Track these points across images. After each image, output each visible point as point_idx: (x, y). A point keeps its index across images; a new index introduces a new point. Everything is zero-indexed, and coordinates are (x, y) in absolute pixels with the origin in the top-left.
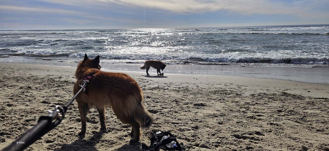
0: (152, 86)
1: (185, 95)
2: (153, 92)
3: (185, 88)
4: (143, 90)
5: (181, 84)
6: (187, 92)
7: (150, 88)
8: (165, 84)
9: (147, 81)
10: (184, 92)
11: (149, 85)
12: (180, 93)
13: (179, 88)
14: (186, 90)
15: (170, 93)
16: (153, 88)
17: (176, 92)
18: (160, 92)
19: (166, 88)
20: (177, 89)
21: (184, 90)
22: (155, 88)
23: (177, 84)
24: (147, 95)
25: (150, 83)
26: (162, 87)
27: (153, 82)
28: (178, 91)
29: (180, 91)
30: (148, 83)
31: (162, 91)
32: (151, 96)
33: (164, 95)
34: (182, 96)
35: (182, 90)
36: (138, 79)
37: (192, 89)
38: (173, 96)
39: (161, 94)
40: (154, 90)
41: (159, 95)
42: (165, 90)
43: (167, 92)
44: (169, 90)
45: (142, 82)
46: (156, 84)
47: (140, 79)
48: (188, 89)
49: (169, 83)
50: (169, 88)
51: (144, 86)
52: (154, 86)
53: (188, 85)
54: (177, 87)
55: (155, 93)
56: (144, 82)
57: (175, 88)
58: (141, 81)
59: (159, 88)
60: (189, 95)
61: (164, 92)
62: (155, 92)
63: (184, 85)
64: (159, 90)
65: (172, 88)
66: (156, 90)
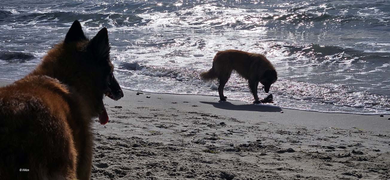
0: (238, 140)
1: (350, 175)
2: (243, 159)
3: (350, 150)
4: (209, 152)
5: (336, 136)
6: (356, 163)
7: (232, 145)
8: (281, 133)
9: (221, 121)
10: (347, 162)
11: (227, 135)
12: (334, 164)
13: (331, 148)
14: (352, 155)
15: (299, 163)
16: (241, 146)
17: (319, 162)
18: (263, 161)
19: (286, 146)
20: (324, 150)
21: (346, 156)
22: (247, 147)
23: (322, 136)
24: (221, 170)
25: (230, 129)
26: (272, 143)
27: (242, 124)
28: (325, 158)
29: (334, 159)
30: (225, 130)
31: (270, 156)
32: (234, 172)
33: (280, 169)
34: (341, 176)
35: (339, 156)
36: (191, 116)
37: (374, 154)
38: (308, 175)
39: (268, 167)
40: (246, 153)
41: (262, 171)
42: (281, 155)
43: (287, 161)
44: (296, 155)
45: (203, 124)
46: (249, 133)
47: (196, 116)
48: (362, 153)
49: (295, 131)
50: (293, 147)
51: (211, 139)
52: (245, 140)
53: (360, 140)
54: (323, 143)
55: (248, 162)
56: (210, 126)
57: (314, 150)
58: (201, 121)
59: (260, 147)
60: (363, 174)
61: (279, 160)
62: (249, 158)
63: (348, 140)
64: (262, 155)
65: (304, 148)
66: (251, 153)
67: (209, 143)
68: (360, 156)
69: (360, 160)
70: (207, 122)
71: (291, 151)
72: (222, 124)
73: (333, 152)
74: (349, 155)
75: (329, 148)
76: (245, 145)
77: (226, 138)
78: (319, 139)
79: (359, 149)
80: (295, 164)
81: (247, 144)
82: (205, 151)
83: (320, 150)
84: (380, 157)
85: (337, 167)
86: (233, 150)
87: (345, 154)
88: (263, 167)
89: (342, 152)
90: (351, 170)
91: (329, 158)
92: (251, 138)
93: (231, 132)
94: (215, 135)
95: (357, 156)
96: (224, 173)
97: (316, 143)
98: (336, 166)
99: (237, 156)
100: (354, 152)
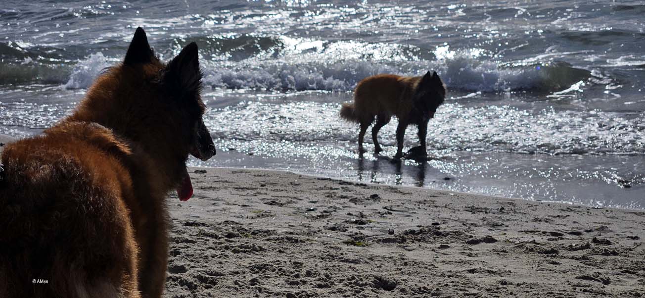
0: (401, 223)
1: (591, 279)
2: (410, 256)
3: (588, 237)
4: (353, 243)
5: (564, 214)
6: (599, 258)
7: (391, 233)
8: (473, 210)
9: (373, 192)
10: (584, 258)
11: (382, 215)
12: (562, 261)
13: (557, 235)
14: (593, 245)
15: (504, 261)
16: (406, 233)
17: (538, 258)
18: (445, 258)
19: (481, 232)
20: (545, 238)
21: (582, 248)
22: (417, 235)
23: (541, 215)
24: (374, 273)
25: (388, 205)
26: (458, 227)
27: (407, 197)
28: (546, 252)
29: (562, 252)
30: (378, 206)
31: (455, 250)
32: (397, 277)
33: (472, 271)
34: (576, 282)
35: (571, 248)
36: (321, 184)
37: (630, 243)
38: (521, 281)
39: (452, 268)
40: (415, 245)
41: (443, 275)
42: (473, 247)
43: (484, 258)
44: (499, 246)
45: (342, 197)
46: (420, 212)
47: (330, 184)
48: (608, 243)
49: (495, 207)
50: (494, 234)
51: (356, 222)
52: (412, 224)
53: (605, 220)
54: (543, 227)
55: (419, 259)
56: (354, 201)
57: (529, 238)
58: (340, 193)
59: (438, 234)
60: (611, 277)
61: (470, 255)
62: (421, 253)
63: (585, 222)
64: (442, 247)
65: (512, 235)
66: (423, 244)
67: (353, 229)
68: (606, 247)
69: (606, 253)
70: (348, 194)
71: (489, 240)
72: (375, 197)
73: (560, 242)
74: (588, 246)
75: (553, 234)
76: (413, 232)
77: (381, 220)
78: (536, 220)
79: (604, 236)
80: (497, 262)
81: (417, 229)
82: (347, 243)
83: (538, 239)
84: (639, 249)
85: (568, 267)
86: (394, 241)
87: (581, 244)
88: (444, 268)
89: (575, 242)
90: (591, 271)
91: (553, 252)
92: (422, 219)
93: (390, 211)
94: (362, 216)
95: (602, 247)
96: (380, 279)
97: (531, 226)
98: (566, 264)
99: (400, 250)
100: (595, 241)
